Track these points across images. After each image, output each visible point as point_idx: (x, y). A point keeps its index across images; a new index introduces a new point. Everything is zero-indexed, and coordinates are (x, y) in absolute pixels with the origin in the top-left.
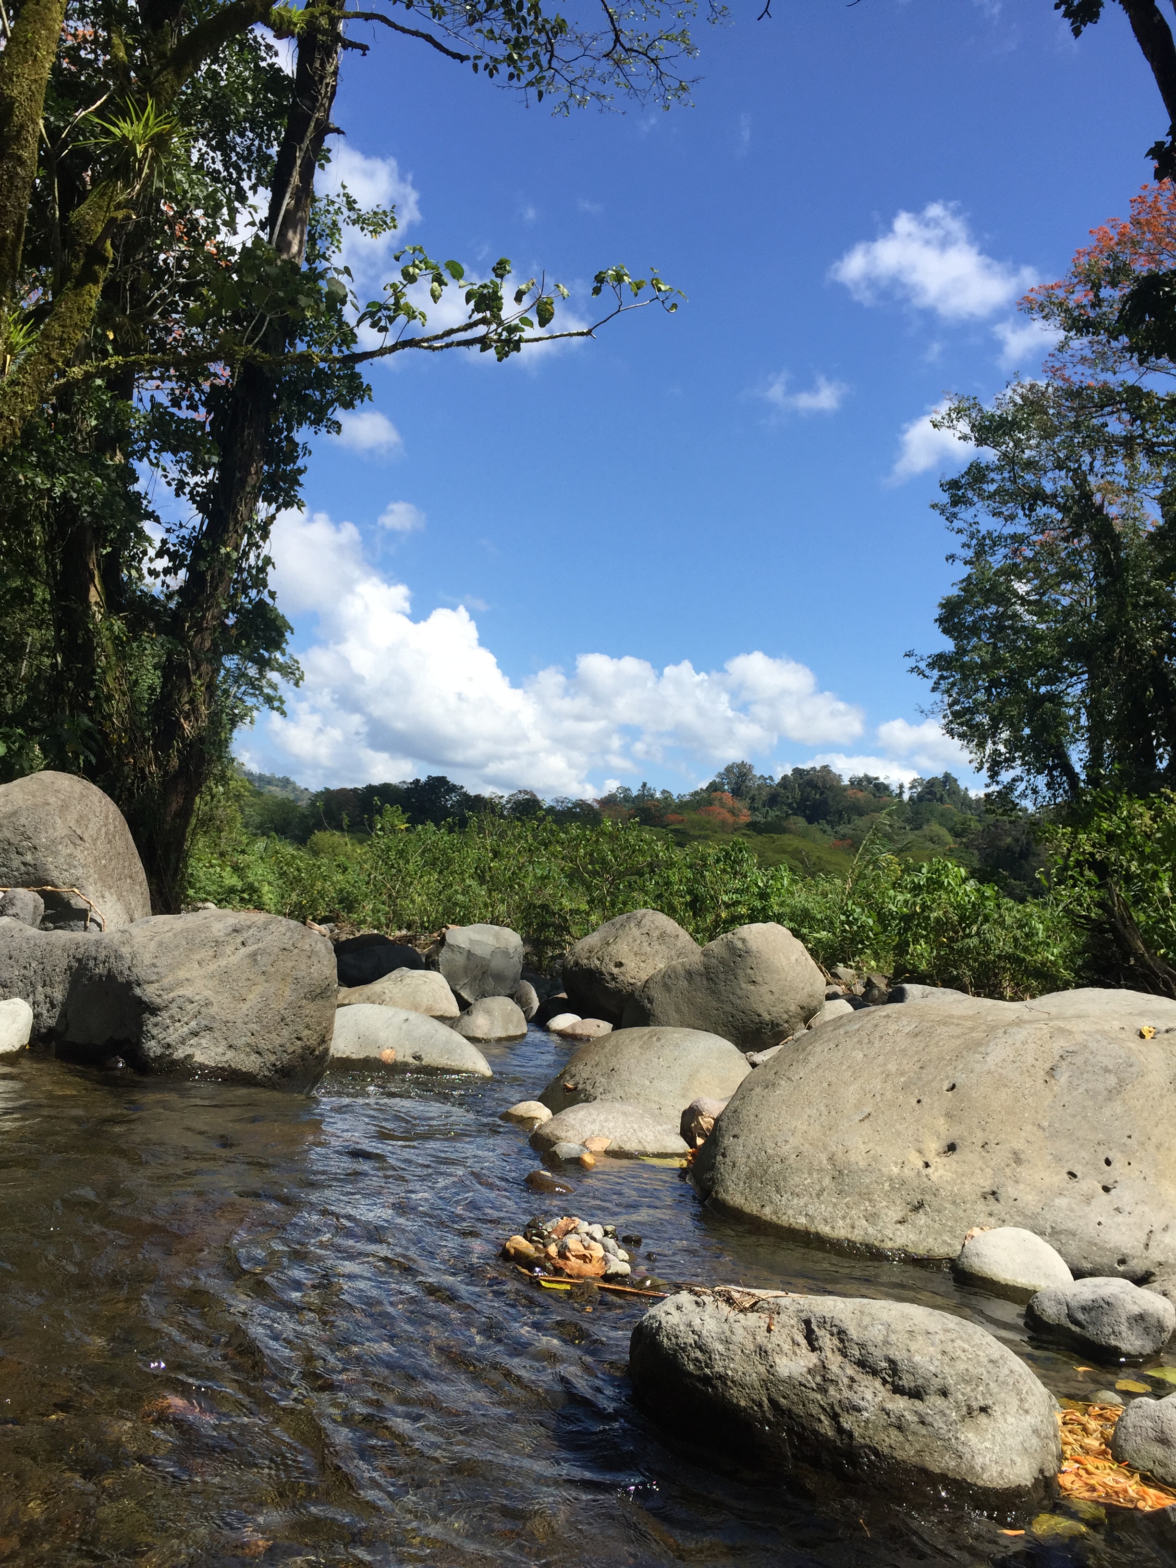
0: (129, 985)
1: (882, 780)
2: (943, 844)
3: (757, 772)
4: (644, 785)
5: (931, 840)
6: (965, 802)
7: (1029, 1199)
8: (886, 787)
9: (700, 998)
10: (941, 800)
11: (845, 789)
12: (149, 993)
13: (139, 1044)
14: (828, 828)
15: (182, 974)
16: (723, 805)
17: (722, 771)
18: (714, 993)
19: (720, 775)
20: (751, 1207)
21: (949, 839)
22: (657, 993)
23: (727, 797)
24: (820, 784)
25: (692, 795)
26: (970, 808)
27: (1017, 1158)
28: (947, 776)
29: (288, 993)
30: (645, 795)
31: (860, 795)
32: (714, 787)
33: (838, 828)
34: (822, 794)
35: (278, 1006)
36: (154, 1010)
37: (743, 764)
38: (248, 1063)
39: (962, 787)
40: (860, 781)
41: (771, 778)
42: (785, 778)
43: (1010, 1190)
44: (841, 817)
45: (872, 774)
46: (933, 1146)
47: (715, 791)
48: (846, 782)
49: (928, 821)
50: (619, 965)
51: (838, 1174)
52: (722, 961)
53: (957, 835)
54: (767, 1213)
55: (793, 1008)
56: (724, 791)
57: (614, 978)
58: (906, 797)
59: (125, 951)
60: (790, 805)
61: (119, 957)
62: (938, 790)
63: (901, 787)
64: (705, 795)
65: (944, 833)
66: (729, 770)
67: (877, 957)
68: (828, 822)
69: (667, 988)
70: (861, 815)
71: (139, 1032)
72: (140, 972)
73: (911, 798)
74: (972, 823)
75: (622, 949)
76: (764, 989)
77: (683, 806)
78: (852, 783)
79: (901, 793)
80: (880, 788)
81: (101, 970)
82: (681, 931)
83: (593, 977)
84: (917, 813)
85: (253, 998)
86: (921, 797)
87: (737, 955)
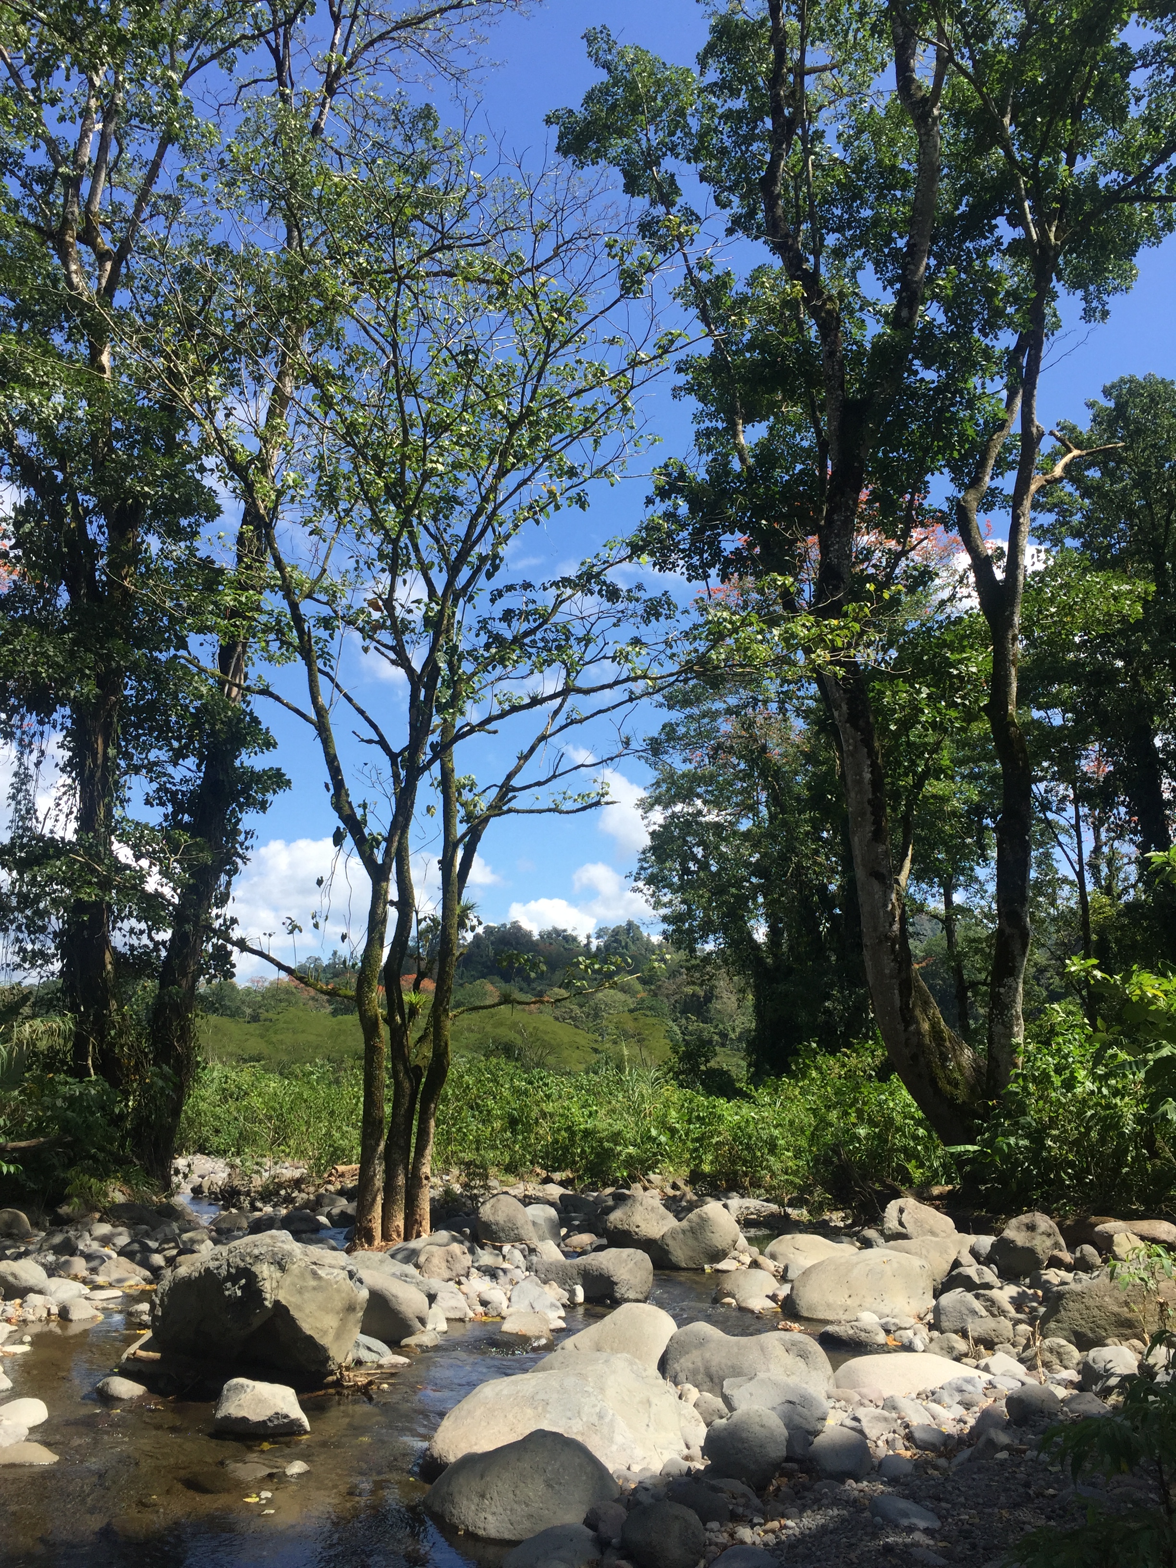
0: (609, 1277)
1: (569, 932)
2: (633, 993)
4: (335, 953)
5: (622, 990)
6: (647, 947)
7: (865, 1306)
8: (574, 939)
9: (691, 1242)
10: (627, 947)
11: (535, 943)
12: (614, 1279)
14: (525, 986)
20: (816, 1317)
21: (639, 987)
22: (670, 1242)
24: (512, 941)
26: (654, 953)
27: (864, 1297)
28: (630, 924)
30: (335, 966)
31: (551, 948)
33: (534, 985)
34: (515, 950)
39: (644, 934)
40: (549, 934)
43: (863, 1304)
45: (560, 927)
48: (536, 937)
50: (638, 1227)
51: (828, 1306)
55: (730, 1242)
57: (636, 1234)
58: (593, 948)
60: (484, 965)
61: (602, 1269)
62: (622, 938)
63: (588, 937)
69: (674, 1239)
70: (554, 968)
71: (613, 1291)
72: (612, 1273)
73: (598, 948)
74: (659, 971)
75: (638, 1219)
76: (717, 1235)
78: (542, 937)
79: (589, 943)
80: (569, 940)
81: (595, 1273)
83: (626, 1234)
86: (607, 946)
87: (704, 1221)
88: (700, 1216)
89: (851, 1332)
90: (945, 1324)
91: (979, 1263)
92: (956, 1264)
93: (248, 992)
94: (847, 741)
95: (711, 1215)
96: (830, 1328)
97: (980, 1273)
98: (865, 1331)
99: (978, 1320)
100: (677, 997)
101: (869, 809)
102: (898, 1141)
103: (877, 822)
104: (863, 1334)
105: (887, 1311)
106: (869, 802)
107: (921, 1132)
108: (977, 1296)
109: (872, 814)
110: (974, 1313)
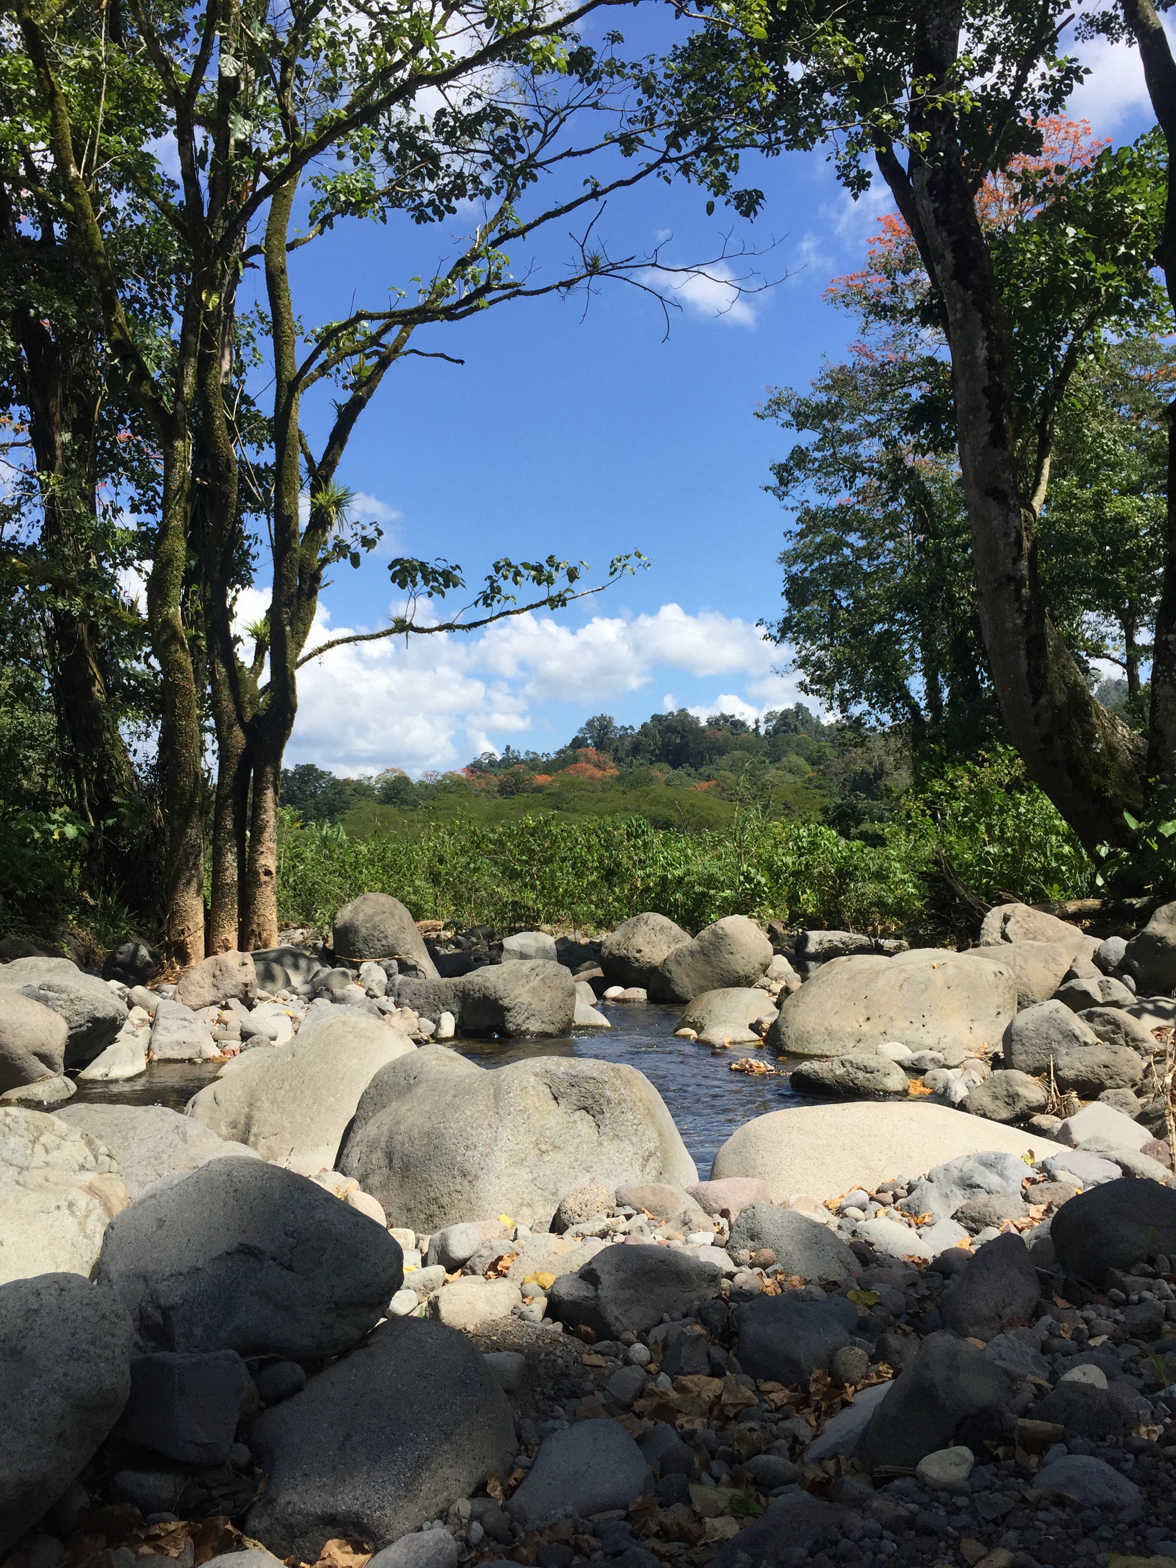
0: (496, 1000)
1: (737, 717)
2: (802, 774)
3: (617, 723)
4: (508, 748)
5: (791, 771)
6: (819, 730)
7: (898, 1033)
8: (743, 724)
9: (700, 966)
10: (795, 730)
11: (703, 730)
12: (506, 1002)
13: (504, 1026)
14: (692, 771)
15: (517, 992)
16: (588, 761)
17: (584, 725)
18: (709, 962)
19: (581, 730)
20: (800, 1051)
21: (808, 768)
22: (673, 967)
23: (592, 751)
24: (680, 729)
25: (558, 753)
26: (824, 735)
27: (892, 1019)
29: (560, 996)
30: (509, 761)
31: (719, 734)
32: (577, 743)
33: (702, 770)
34: (682, 737)
35: (557, 1001)
36: (509, 1010)
37: (603, 718)
38: (550, 1029)
39: (814, 715)
40: (717, 720)
41: (631, 727)
42: (644, 726)
43: (890, 1031)
44: (703, 758)
45: (728, 713)
46: (862, 1019)
47: (579, 747)
48: (703, 723)
49: (785, 752)
50: (639, 951)
51: (830, 1034)
52: (711, 943)
53: (814, 763)
54: (806, 1051)
55: (757, 966)
56: (587, 746)
57: (637, 960)
58: (762, 731)
59: (488, 984)
60: (652, 752)
61: (487, 988)
62: (791, 721)
63: (757, 722)
64: (570, 752)
65: (801, 762)
66: (590, 724)
67: (774, 907)
68: (691, 765)
69: (679, 963)
70: (721, 753)
71: (504, 1020)
72: (500, 993)
73: (767, 732)
74: (828, 751)
75: (639, 941)
76: (738, 956)
77: (549, 767)
78: (710, 723)
79: (757, 728)
80: (737, 725)
81: (477, 995)
82: (674, 924)
83: (624, 961)
84: (774, 746)
85: (547, 999)
86: (776, 730)
87: (720, 938)
88: (714, 933)
89: (840, 1071)
90: (1019, 1058)
91: (1105, 973)
92: (1071, 975)
93: (421, 784)
94: (953, 307)
95: (729, 930)
96: (806, 1066)
97: (1104, 988)
98: (866, 1070)
99: (1076, 1049)
100: (846, 775)
101: (985, 401)
102: (1036, 860)
103: (996, 419)
104: (861, 1074)
105: (930, 1041)
106: (985, 391)
107: (1067, 849)
108: (1090, 1018)
109: (989, 408)
110: (1073, 1038)
